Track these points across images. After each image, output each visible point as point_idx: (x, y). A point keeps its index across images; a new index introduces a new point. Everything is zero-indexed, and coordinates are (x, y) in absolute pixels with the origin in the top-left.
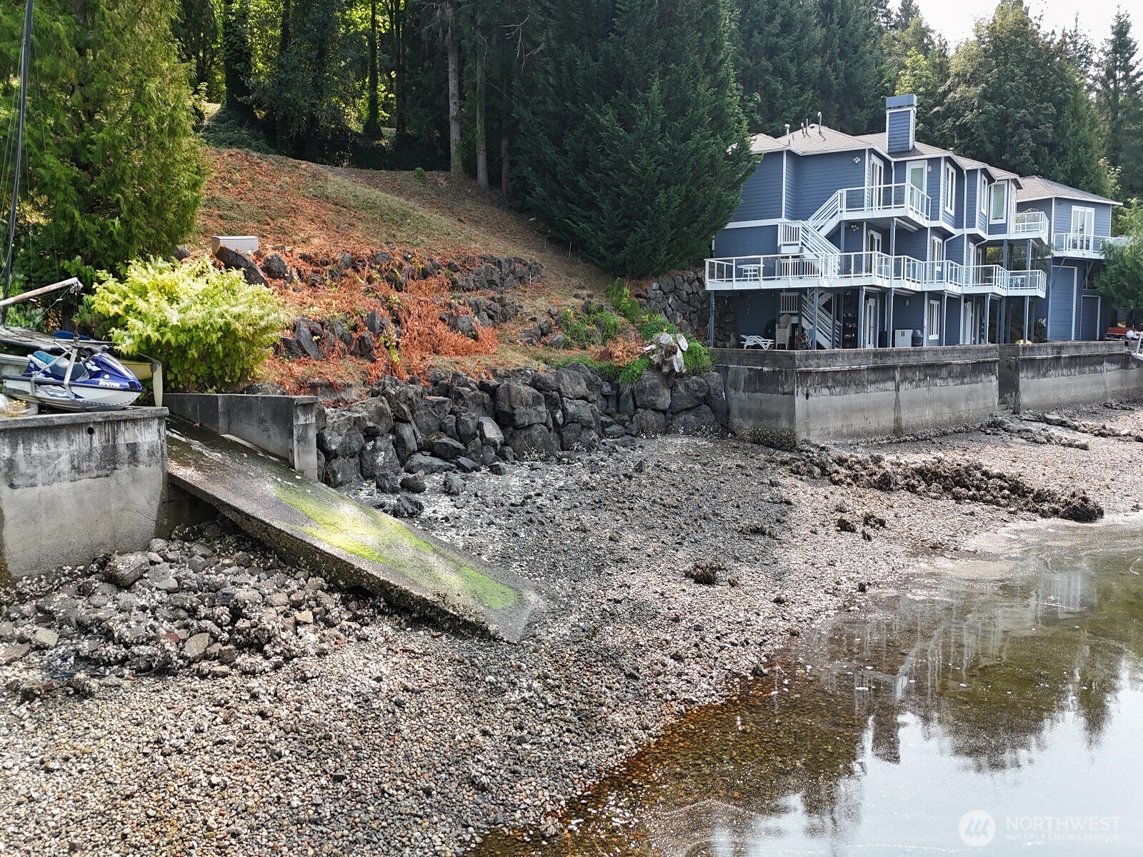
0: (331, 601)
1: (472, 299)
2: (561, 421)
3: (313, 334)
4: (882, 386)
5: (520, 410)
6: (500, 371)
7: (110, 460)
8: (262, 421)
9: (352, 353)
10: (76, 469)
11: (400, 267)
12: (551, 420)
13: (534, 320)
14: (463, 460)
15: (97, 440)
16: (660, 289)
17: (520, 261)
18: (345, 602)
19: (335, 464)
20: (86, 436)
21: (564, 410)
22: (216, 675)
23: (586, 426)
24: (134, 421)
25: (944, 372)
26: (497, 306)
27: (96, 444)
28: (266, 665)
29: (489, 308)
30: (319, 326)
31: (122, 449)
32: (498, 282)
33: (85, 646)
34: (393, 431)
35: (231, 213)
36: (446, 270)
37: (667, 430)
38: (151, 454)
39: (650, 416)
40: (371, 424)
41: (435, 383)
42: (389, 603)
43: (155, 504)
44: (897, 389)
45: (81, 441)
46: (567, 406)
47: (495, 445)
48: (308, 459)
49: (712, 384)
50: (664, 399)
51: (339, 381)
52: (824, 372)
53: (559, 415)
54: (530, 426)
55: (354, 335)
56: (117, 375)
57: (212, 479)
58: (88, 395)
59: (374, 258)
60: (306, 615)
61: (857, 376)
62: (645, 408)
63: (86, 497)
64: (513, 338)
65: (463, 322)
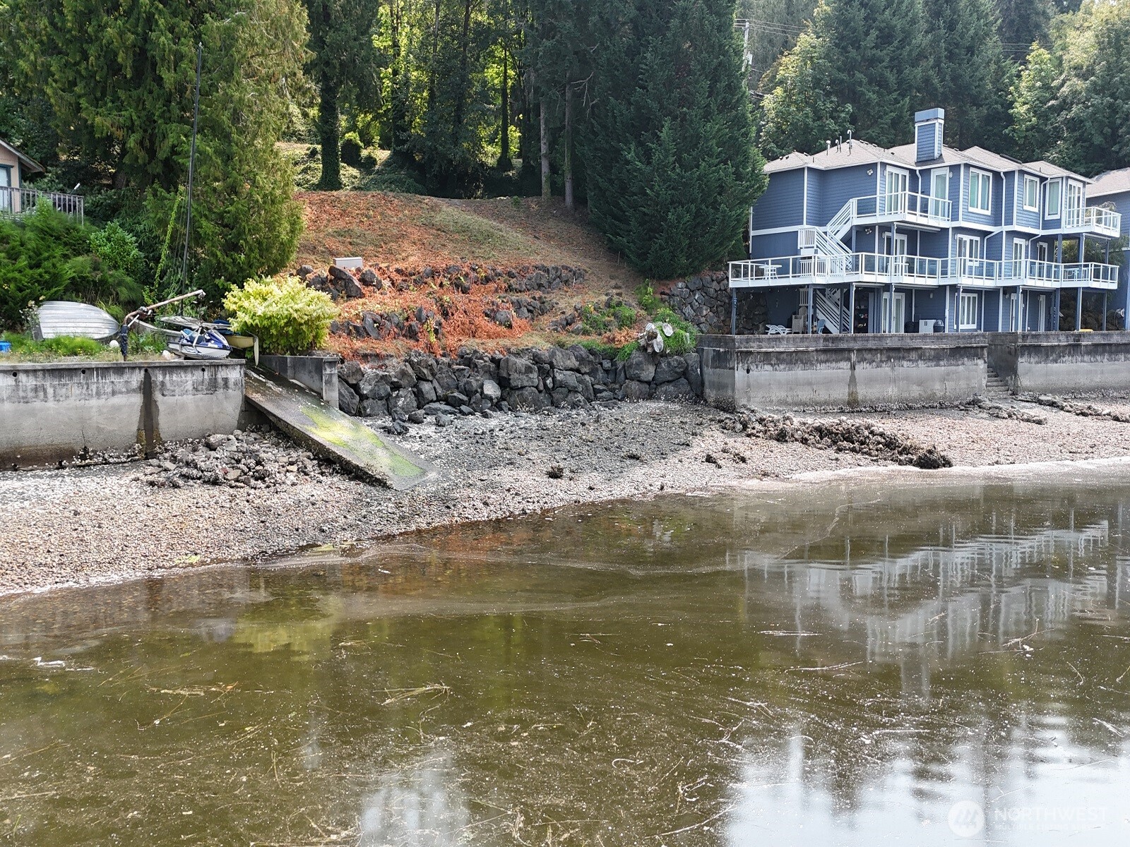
0: (310, 465)
1: (514, 298)
2: (550, 386)
3: (375, 322)
4: (834, 365)
5: (514, 376)
6: (513, 349)
7: (213, 386)
8: (310, 372)
9: (404, 336)
10: (196, 389)
11: (466, 275)
12: (541, 383)
13: (563, 313)
14: (464, 408)
15: (207, 375)
16: (687, 287)
17: (566, 268)
18: (319, 466)
19: (365, 403)
20: (201, 373)
21: (554, 378)
22: (237, 487)
23: (573, 390)
24: (227, 366)
25: (914, 355)
26: (538, 304)
27: (206, 377)
28: (263, 486)
29: (529, 304)
30: (379, 318)
31: (220, 380)
32: (546, 284)
33: (185, 470)
34: (415, 386)
35: (358, 241)
36: (506, 277)
37: (650, 397)
38: (236, 384)
39: (634, 386)
40: (396, 380)
41: (462, 357)
42: (342, 469)
43: (238, 411)
44: (853, 368)
45: (198, 375)
46: (557, 375)
47: (491, 399)
48: (332, 393)
49: (690, 362)
50: (649, 372)
51: (384, 353)
52: (767, 353)
53: (549, 381)
54: (523, 388)
55: (406, 324)
56: (217, 341)
57: (268, 400)
58: (204, 351)
59: (447, 270)
60: (294, 468)
61: (805, 357)
62: (632, 379)
63: (201, 404)
64: (543, 327)
65: (502, 315)
